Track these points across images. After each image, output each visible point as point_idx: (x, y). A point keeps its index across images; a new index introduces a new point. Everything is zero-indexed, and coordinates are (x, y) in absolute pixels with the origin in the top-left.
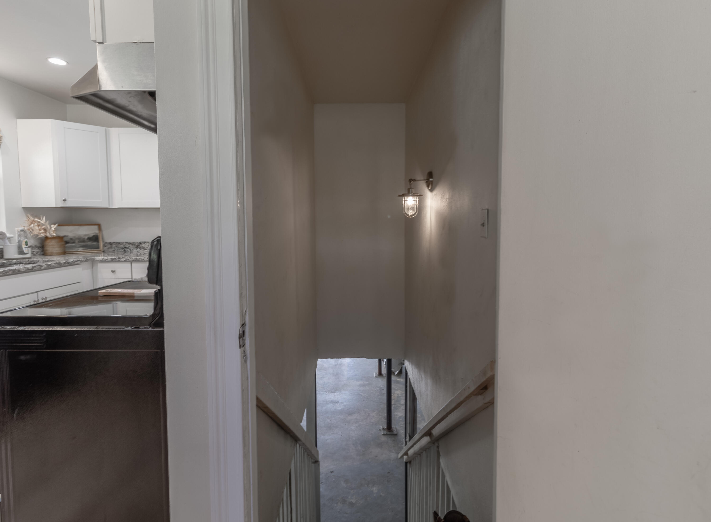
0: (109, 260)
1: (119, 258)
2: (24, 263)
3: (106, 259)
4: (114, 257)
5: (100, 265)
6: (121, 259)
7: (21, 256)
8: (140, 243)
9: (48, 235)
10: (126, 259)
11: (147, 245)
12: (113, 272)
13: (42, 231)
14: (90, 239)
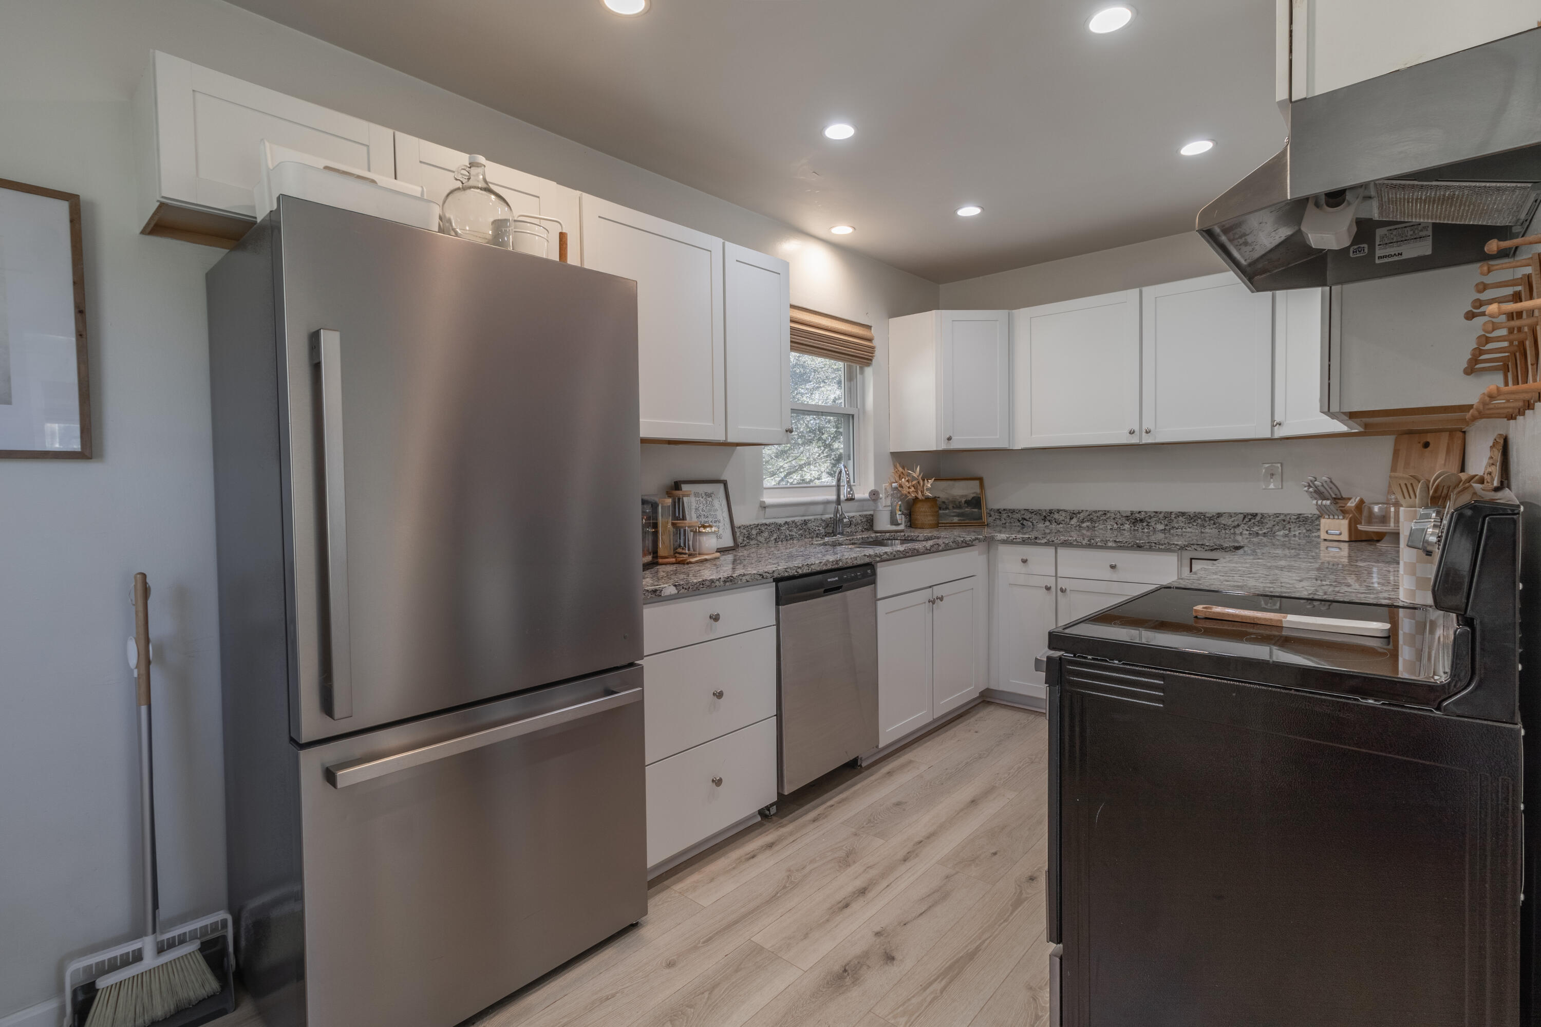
0: (1019, 540)
1: (1036, 538)
2: (899, 538)
3: (1014, 539)
4: (1027, 536)
5: (1002, 548)
6: (1040, 539)
7: (894, 528)
8: (1051, 512)
9: (920, 496)
10: (1048, 540)
11: (1064, 515)
12: (1024, 561)
13: (913, 489)
14: (968, 503)
